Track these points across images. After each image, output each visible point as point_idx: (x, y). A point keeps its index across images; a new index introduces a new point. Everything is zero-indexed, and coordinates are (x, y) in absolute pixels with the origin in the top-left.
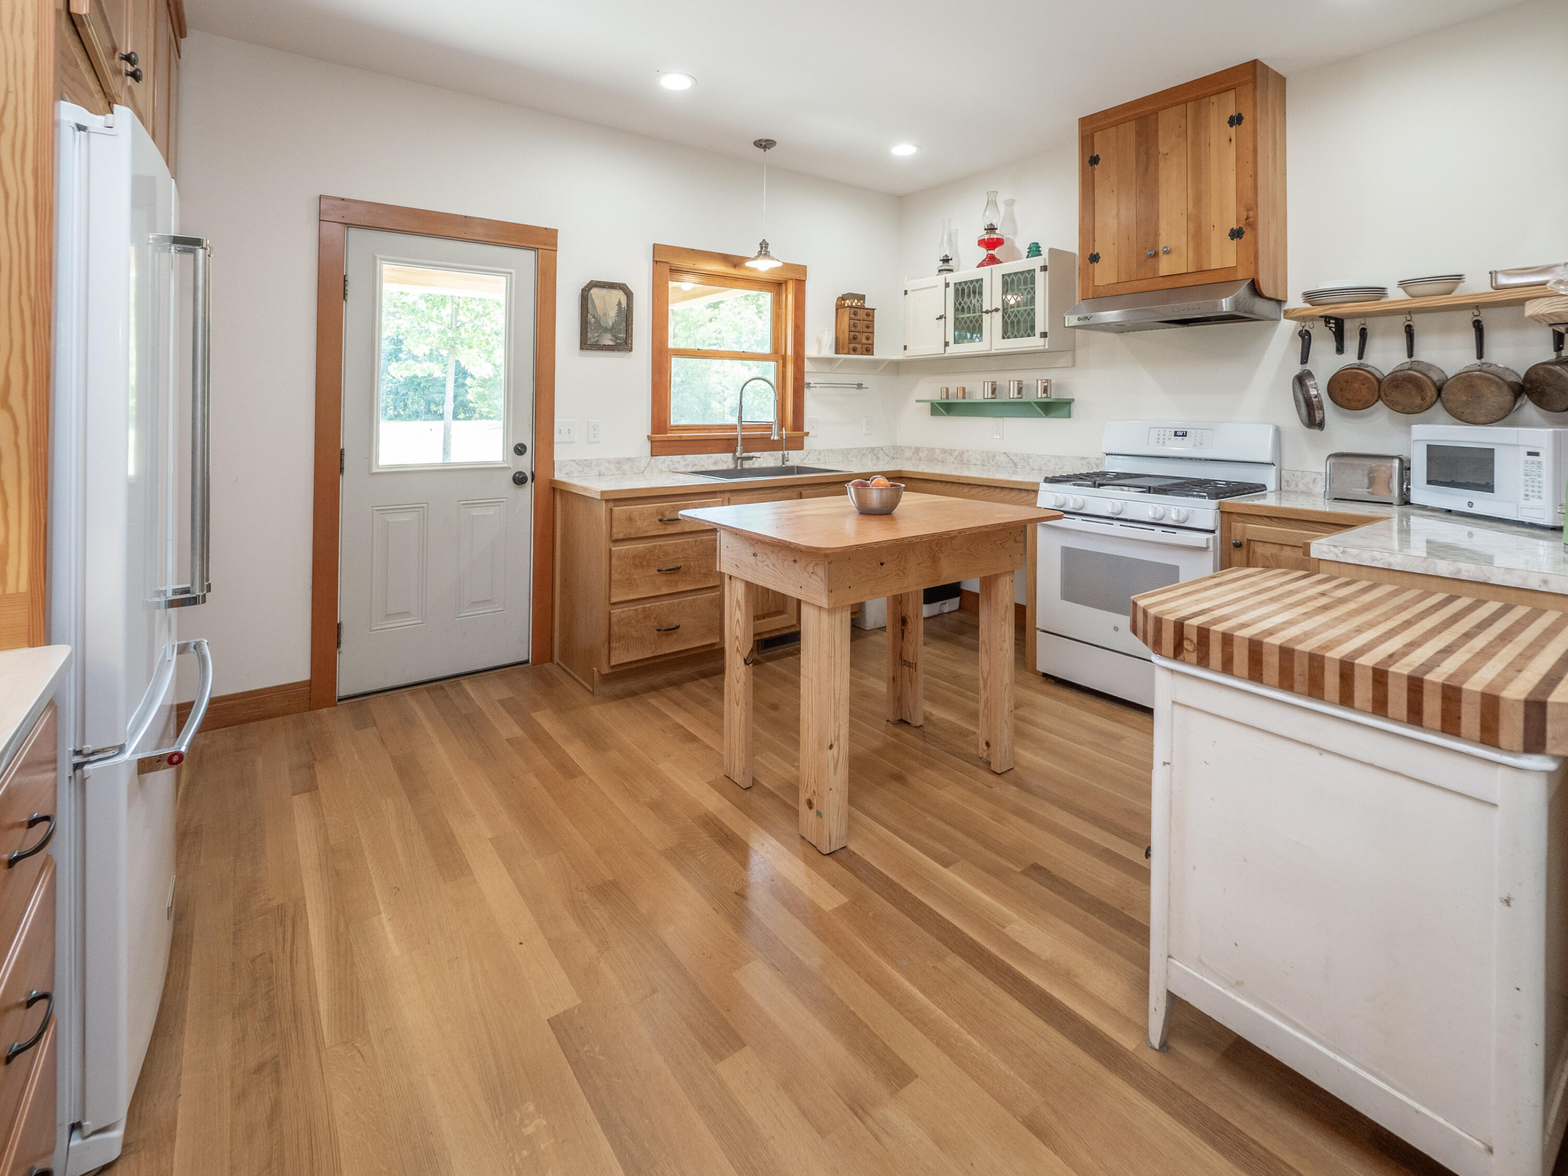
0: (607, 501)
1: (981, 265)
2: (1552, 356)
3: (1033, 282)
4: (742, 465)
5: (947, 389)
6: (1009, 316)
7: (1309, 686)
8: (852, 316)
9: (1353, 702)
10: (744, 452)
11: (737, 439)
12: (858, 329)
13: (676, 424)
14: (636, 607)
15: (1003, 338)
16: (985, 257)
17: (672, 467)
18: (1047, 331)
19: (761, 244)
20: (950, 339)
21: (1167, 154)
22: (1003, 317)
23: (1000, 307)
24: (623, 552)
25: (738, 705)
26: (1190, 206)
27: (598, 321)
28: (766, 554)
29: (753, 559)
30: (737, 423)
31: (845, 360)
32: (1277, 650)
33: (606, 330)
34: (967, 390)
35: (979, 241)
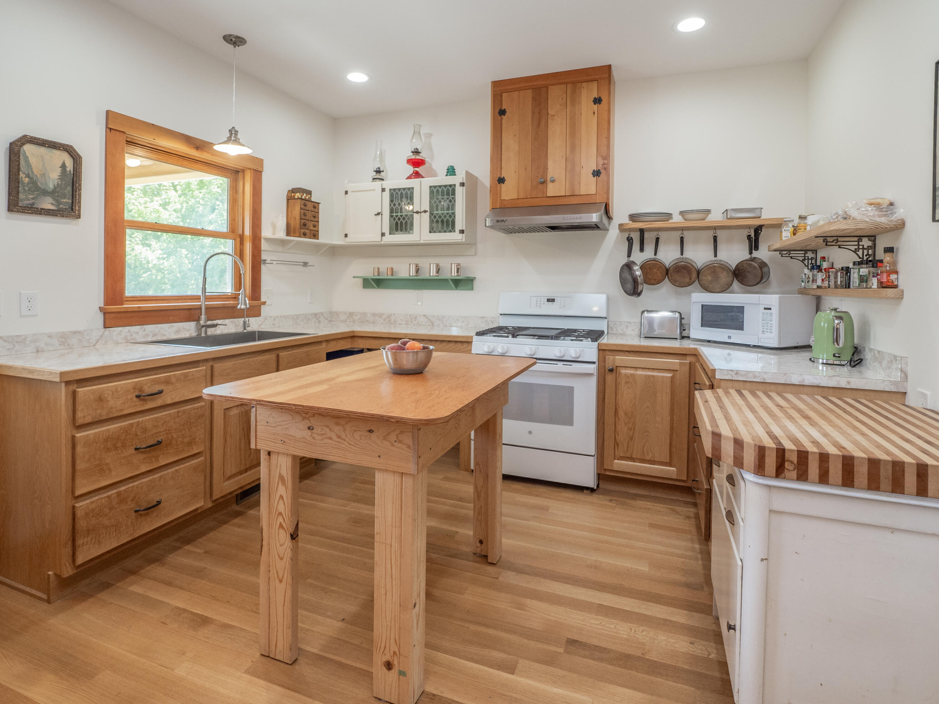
0: (68, 383)
1: (409, 178)
2: (748, 256)
3: (454, 193)
4: (206, 333)
5: (378, 269)
6: (435, 217)
7: (892, 486)
8: (303, 207)
9: (927, 493)
10: (208, 320)
11: (201, 309)
12: (307, 218)
13: (130, 295)
14: (109, 493)
15: (430, 232)
16: (412, 172)
17: (129, 338)
18: (464, 229)
19: (230, 131)
20: (386, 230)
21: (554, 116)
22: (430, 217)
23: (428, 209)
24: (91, 436)
25: (281, 581)
26: (568, 152)
27: (33, 182)
28: (327, 426)
29: (309, 433)
30: (200, 293)
31: (298, 242)
32: (866, 462)
33: (45, 193)
34: (394, 270)
35: (408, 160)
